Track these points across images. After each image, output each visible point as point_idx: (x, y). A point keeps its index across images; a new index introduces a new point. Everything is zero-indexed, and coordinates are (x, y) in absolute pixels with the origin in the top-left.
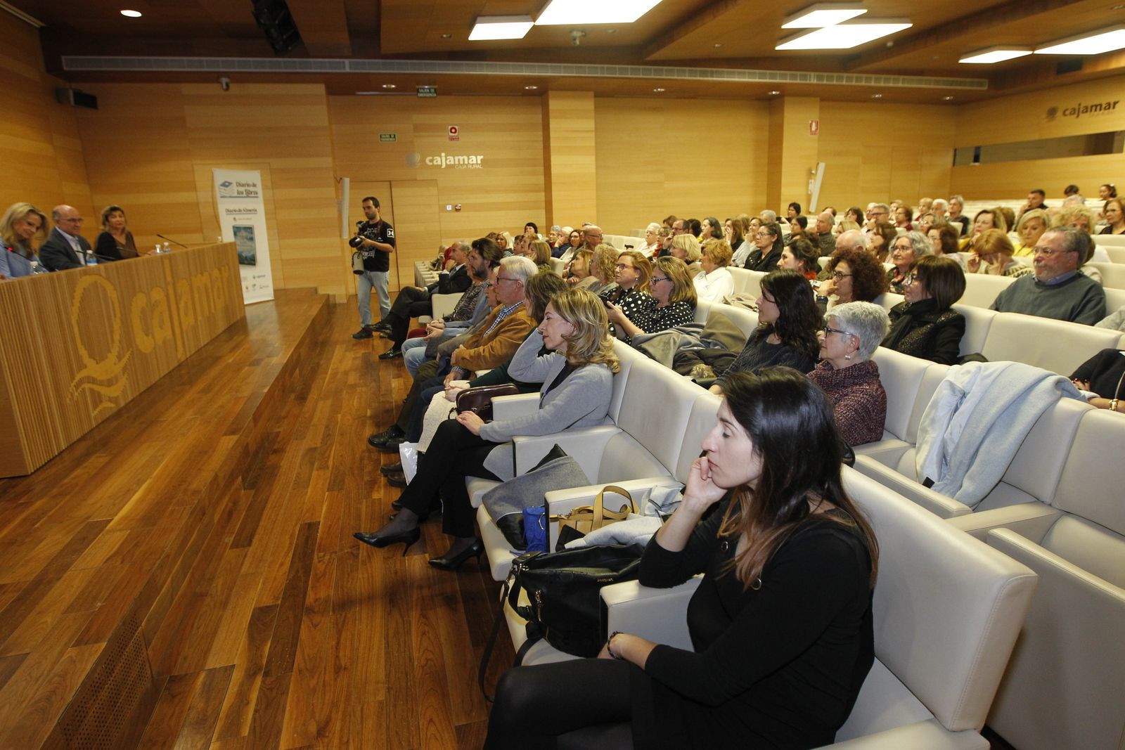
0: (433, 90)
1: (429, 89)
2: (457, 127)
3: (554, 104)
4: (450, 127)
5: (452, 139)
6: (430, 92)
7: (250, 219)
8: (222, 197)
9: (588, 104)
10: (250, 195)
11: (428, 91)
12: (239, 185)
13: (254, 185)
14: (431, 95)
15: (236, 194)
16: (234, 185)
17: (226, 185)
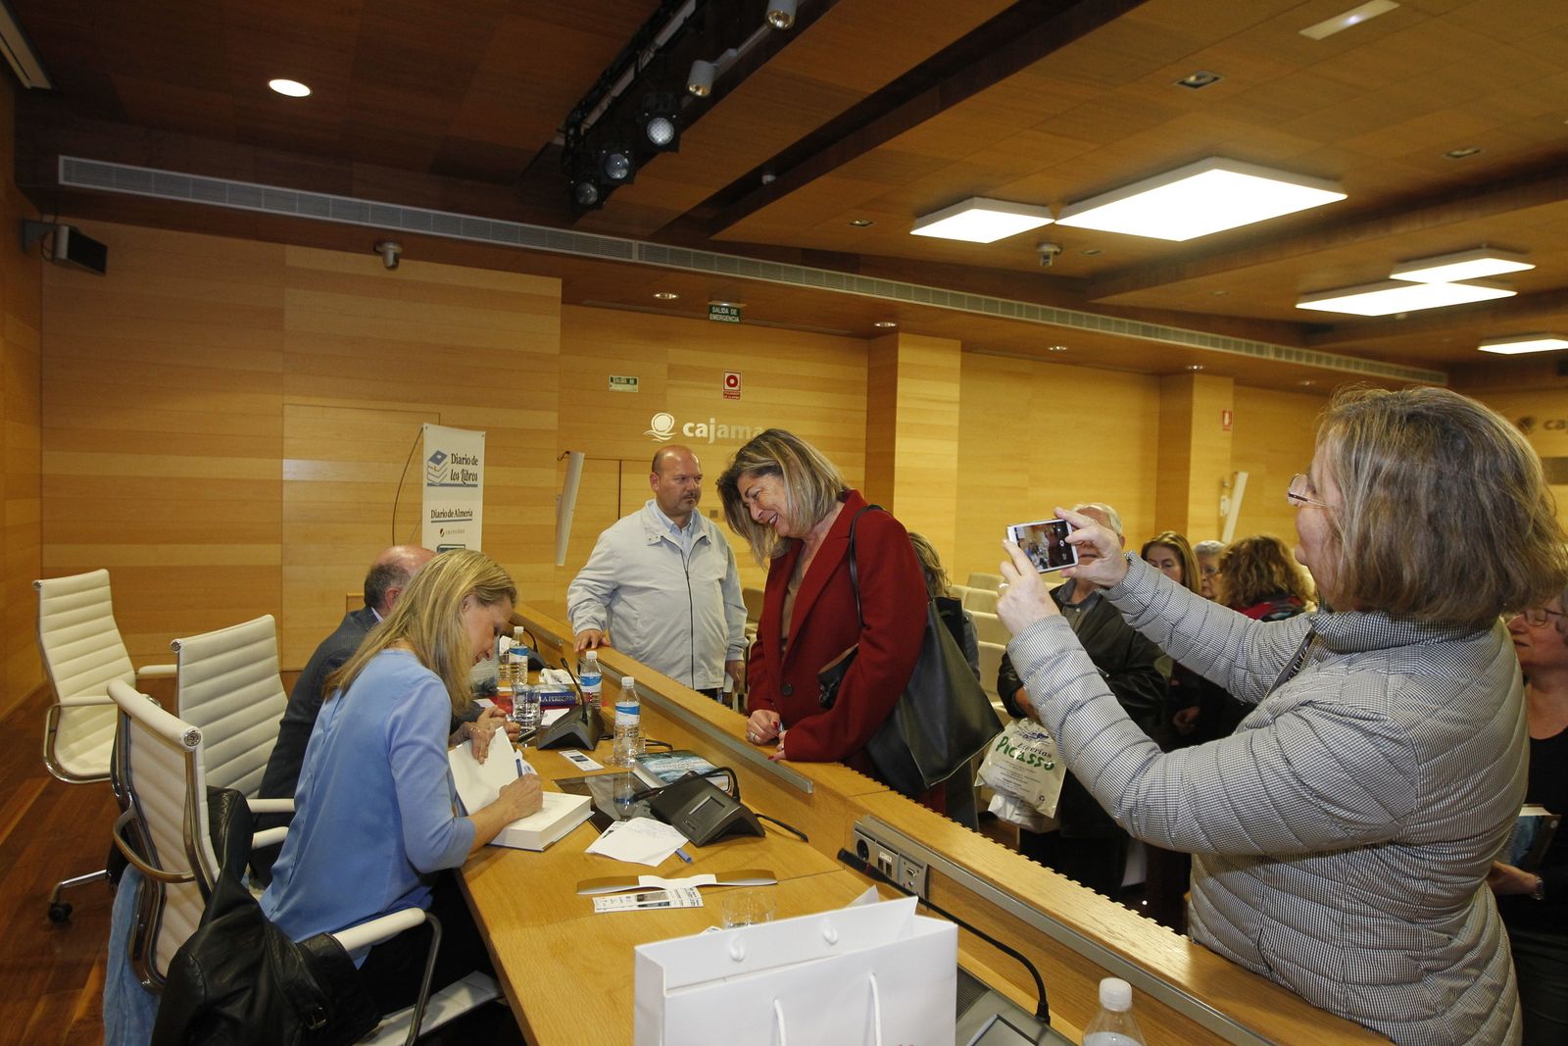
0: (734, 312)
1: (729, 308)
2: (738, 376)
3: (906, 355)
4: (727, 375)
5: (728, 395)
6: (729, 314)
7: (461, 532)
8: (429, 485)
9: (952, 360)
10: (467, 482)
11: (727, 312)
12: (457, 460)
13: (475, 462)
14: (731, 319)
15: (448, 480)
16: (448, 459)
17: (438, 458)
